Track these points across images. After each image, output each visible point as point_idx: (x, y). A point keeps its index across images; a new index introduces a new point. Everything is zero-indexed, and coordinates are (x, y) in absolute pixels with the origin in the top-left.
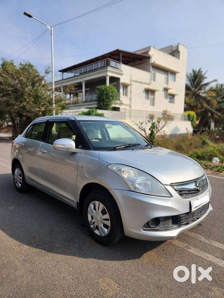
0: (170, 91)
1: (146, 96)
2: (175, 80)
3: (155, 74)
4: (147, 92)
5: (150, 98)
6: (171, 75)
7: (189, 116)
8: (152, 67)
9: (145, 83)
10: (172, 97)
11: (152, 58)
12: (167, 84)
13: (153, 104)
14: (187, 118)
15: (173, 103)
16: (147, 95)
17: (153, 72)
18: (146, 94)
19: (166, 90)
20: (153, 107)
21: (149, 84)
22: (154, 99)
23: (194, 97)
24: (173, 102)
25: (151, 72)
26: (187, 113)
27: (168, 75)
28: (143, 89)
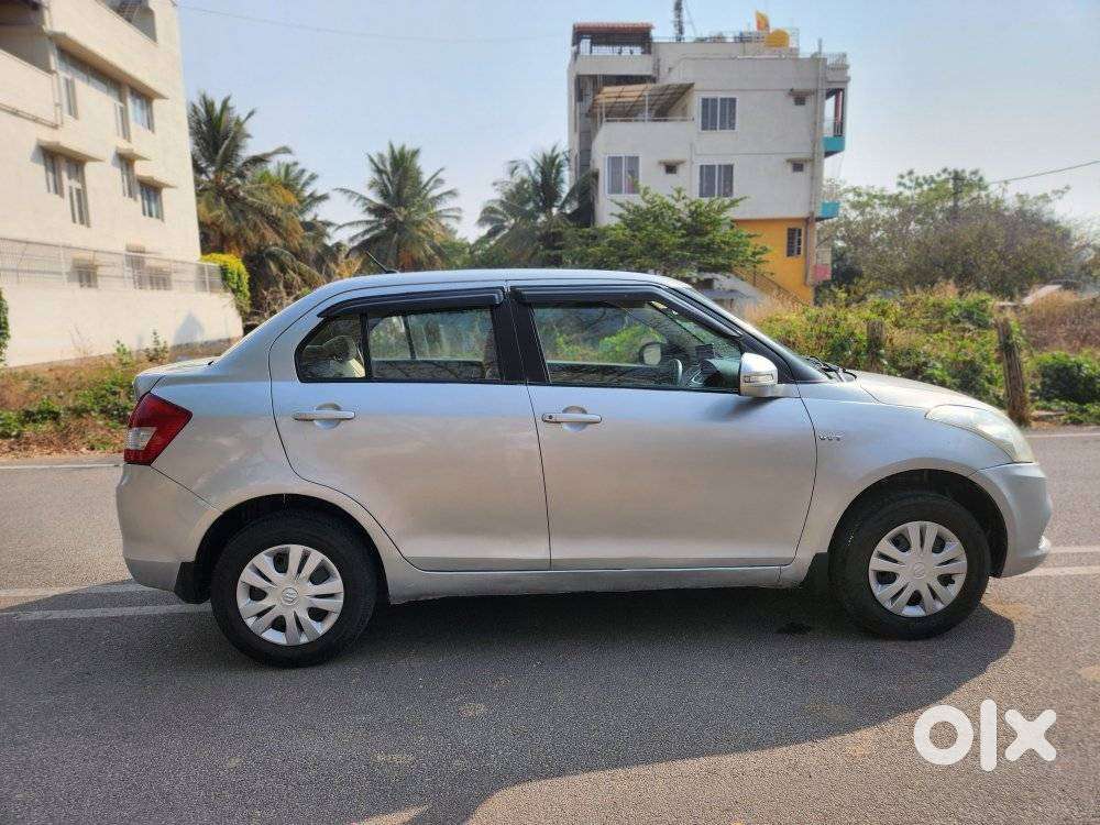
0: (141, 169)
1: (47, 180)
2: (150, 126)
3: (69, 85)
4: (49, 160)
5: (66, 192)
6: (134, 101)
7: (224, 272)
8: (56, 52)
9: (36, 120)
10: (150, 190)
11: (48, 8)
12: (126, 135)
13: (82, 214)
14: (218, 279)
15: (158, 217)
16: (50, 174)
17: (62, 74)
18: (47, 170)
19: (126, 161)
20: (83, 227)
21: (55, 127)
22: (81, 195)
23: (222, 200)
24: (160, 216)
25: (55, 72)
26: (214, 261)
27: (122, 99)
28: (31, 147)
